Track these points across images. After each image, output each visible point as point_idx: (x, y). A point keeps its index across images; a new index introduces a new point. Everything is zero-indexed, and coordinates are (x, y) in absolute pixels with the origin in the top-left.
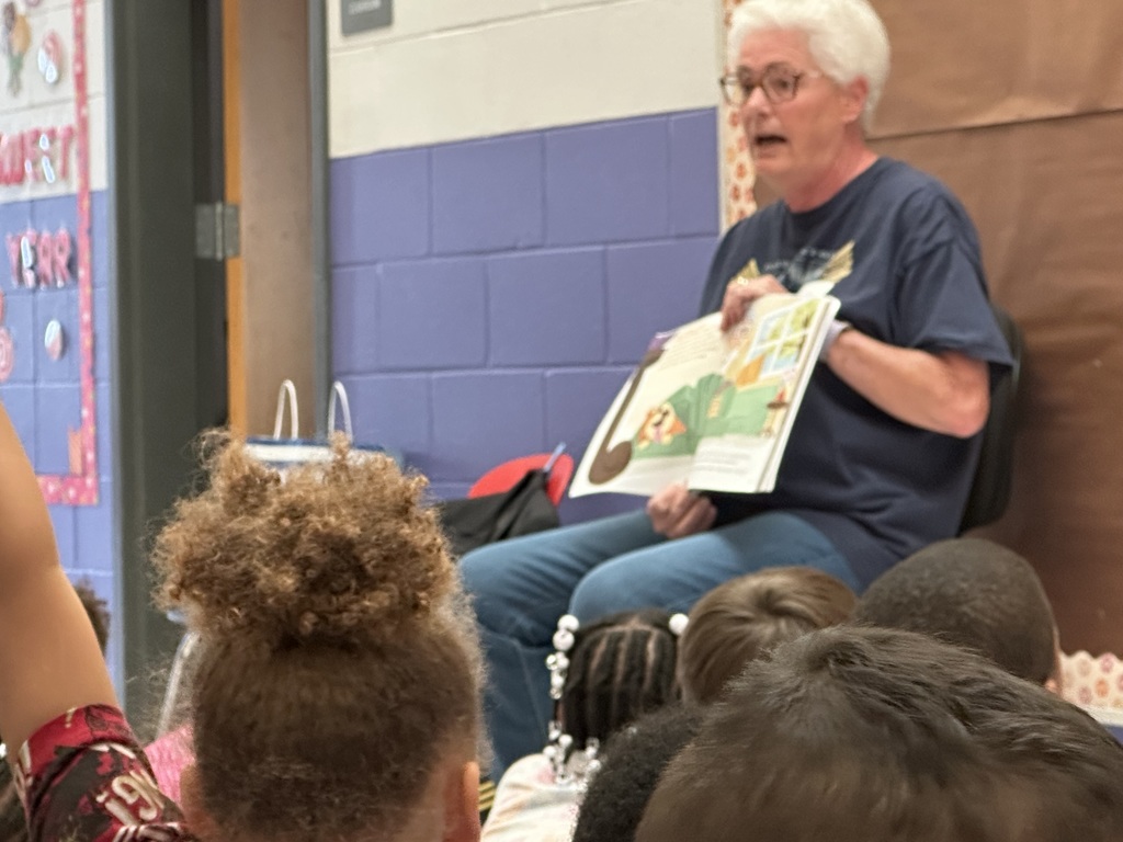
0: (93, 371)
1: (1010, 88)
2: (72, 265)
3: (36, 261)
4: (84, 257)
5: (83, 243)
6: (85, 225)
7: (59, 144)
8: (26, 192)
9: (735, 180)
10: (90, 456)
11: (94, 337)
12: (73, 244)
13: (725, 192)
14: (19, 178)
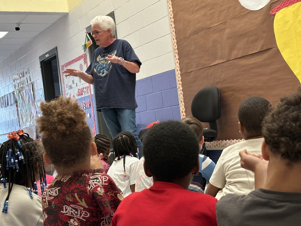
0: (94, 119)
1: (216, 59)
2: (90, 105)
3: (85, 105)
4: (91, 104)
5: (91, 102)
6: (91, 99)
7: (87, 89)
8: (83, 96)
9: (178, 79)
10: (95, 131)
11: (94, 114)
12: (90, 102)
13: (177, 81)
14: (82, 94)
